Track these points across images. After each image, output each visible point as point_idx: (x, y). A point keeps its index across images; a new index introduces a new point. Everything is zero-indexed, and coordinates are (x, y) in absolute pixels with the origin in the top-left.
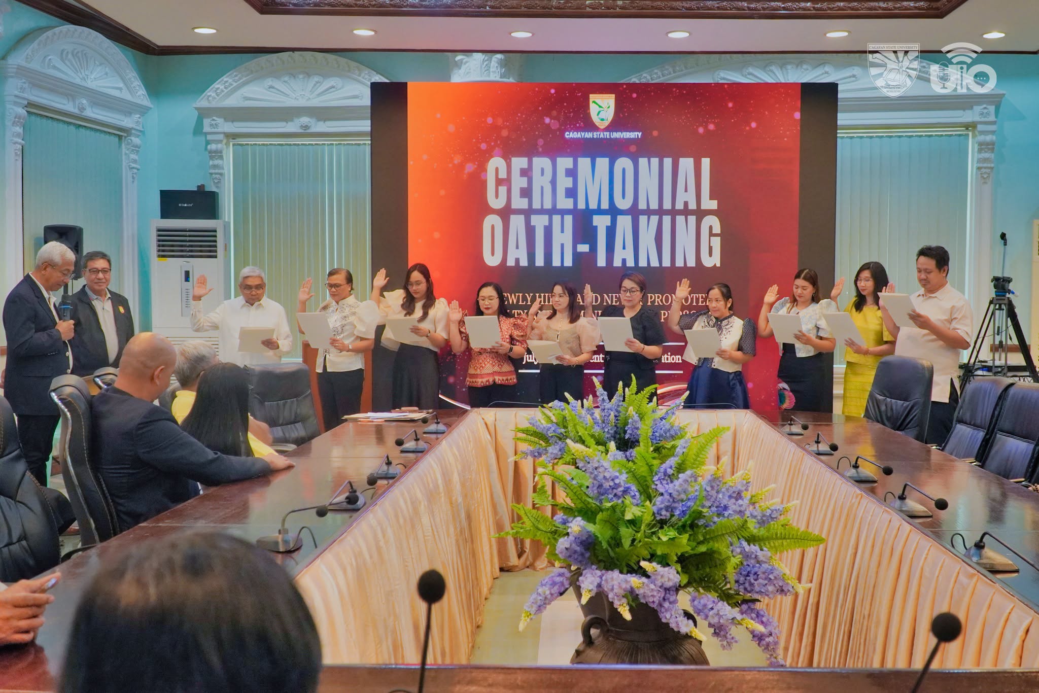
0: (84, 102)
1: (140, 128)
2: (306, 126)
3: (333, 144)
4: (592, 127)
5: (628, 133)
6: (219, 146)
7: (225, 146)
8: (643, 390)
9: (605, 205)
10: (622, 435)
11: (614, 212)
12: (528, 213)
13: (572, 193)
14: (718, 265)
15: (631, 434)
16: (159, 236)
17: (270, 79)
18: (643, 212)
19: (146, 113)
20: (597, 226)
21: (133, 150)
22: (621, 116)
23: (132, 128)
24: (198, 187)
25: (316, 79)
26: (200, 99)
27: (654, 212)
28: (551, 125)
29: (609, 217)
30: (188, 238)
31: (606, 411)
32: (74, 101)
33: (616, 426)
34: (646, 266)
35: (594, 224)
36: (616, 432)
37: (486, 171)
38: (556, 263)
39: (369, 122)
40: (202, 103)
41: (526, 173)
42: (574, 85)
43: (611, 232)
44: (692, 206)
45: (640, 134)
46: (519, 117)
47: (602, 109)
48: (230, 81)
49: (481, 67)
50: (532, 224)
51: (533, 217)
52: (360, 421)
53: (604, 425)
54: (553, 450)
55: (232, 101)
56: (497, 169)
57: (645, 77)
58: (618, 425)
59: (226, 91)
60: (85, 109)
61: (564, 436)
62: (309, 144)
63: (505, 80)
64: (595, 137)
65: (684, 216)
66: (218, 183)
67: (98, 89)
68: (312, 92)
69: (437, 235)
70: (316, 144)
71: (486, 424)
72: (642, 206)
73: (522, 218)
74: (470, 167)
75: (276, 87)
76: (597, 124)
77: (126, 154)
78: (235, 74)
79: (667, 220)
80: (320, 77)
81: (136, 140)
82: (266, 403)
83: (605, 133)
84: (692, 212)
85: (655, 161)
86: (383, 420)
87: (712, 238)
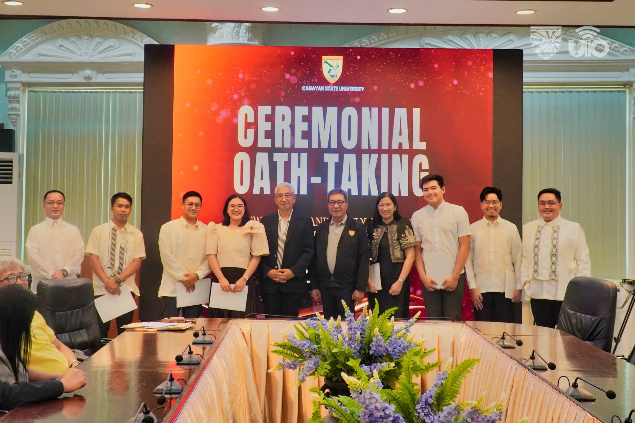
2: (89, 77)
3: (109, 92)
4: (326, 83)
5: (353, 87)
6: (17, 92)
7: (22, 93)
8: (384, 312)
9: (334, 145)
10: (367, 350)
11: (341, 151)
12: (271, 151)
15: (375, 351)
17: (62, 39)
18: (366, 151)
20: (327, 163)
22: (348, 73)
25: (98, 40)
26: (3, 55)
27: (374, 152)
28: (291, 80)
29: (337, 155)
31: (353, 330)
33: (361, 342)
34: (368, 195)
35: (325, 161)
36: (361, 348)
37: (237, 117)
40: (5, 58)
41: (270, 118)
42: (310, 48)
43: (339, 167)
44: (406, 146)
45: (363, 88)
46: (264, 73)
47: (332, 68)
48: (28, 40)
49: (232, 33)
50: (274, 160)
51: (275, 154)
52: (136, 331)
53: (351, 342)
54: (309, 364)
55: (30, 57)
56: (246, 116)
57: (365, 42)
58: (363, 342)
59: (24, 48)
61: (317, 351)
62: (91, 92)
63: (251, 43)
64: (326, 90)
65: (399, 155)
66: (15, 123)
68: (94, 50)
69: (196, 168)
70: (96, 92)
71: (243, 333)
72: (365, 146)
73: (265, 155)
74: (224, 113)
75: (65, 46)
76: (328, 80)
78: (32, 35)
79: (385, 158)
80: (100, 38)
82: (57, 313)
83: (335, 87)
84: (405, 152)
85: (375, 110)
86: (156, 330)
87: (421, 172)
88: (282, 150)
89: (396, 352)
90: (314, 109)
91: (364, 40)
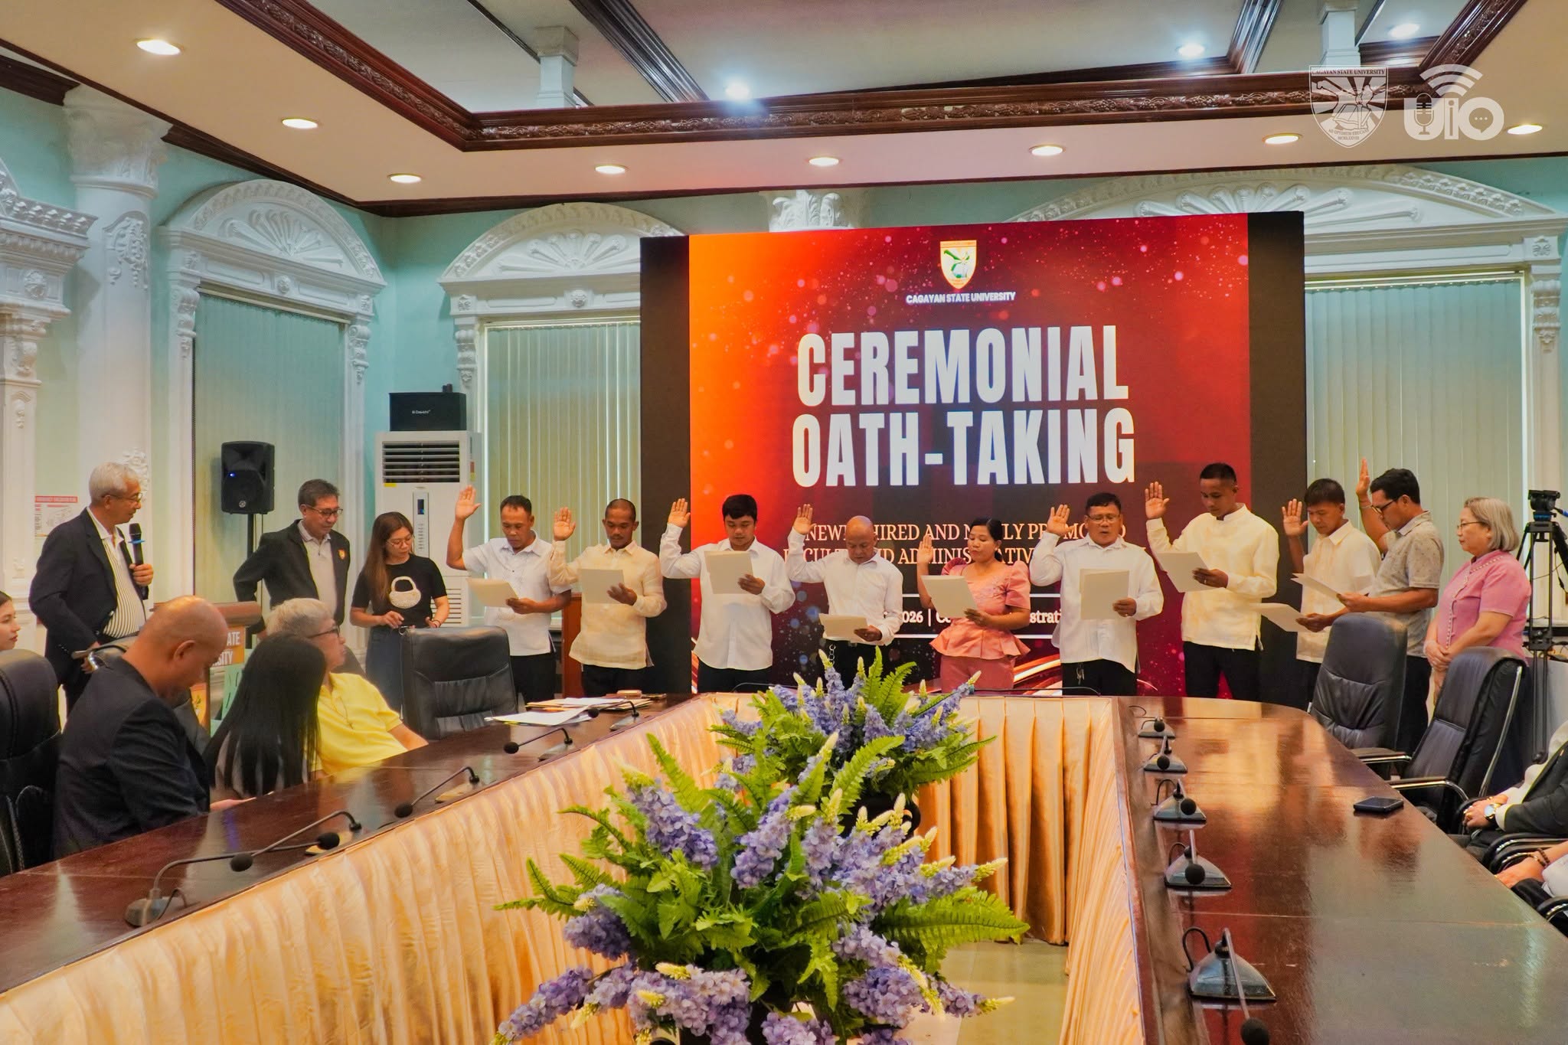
0: (287, 279)
1: (370, 312)
2: (580, 302)
3: (615, 325)
4: (948, 288)
5: (996, 294)
6: (470, 332)
7: (478, 333)
8: (893, 670)
9: (965, 397)
11: (977, 406)
12: (855, 411)
13: (916, 381)
14: (1131, 480)
16: (387, 453)
17: (537, 241)
18: (1020, 406)
19: (378, 293)
20: (952, 429)
21: (359, 342)
22: (986, 270)
23: (358, 314)
24: (444, 387)
25: (592, 238)
26: (445, 272)
27: (1035, 406)
28: (887, 286)
29: (969, 415)
30: (423, 457)
32: (271, 278)
34: (1025, 482)
35: (949, 424)
37: (796, 353)
38: (896, 480)
39: (637, 295)
40: (449, 277)
41: (852, 354)
42: (918, 229)
43: (974, 435)
44: (1092, 395)
45: (1013, 295)
46: (841, 276)
47: (958, 261)
48: (484, 246)
49: (807, 211)
50: (861, 426)
51: (862, 416)
55: (488, 273)
56: (811, 351)
57: (1036, 215)
59: (479, 259)
60: (288, 290)
62: (585, 326)
63: (841, 227)
64: (949, 301)
65: (1079, 411)
66: (468, 383)
67: (306, 263)
68: (587, 255)
69: (729, 444)
70: (593, 326)
72: (1018, 396)
73: (847, 417)
74: (774, 349)
75: (542, 250)
76: (951, 282)
77: (349, 347)
78: (490, 236)
79: (1054, 416)
80: (596, 235)
81: (362, 329)
83: (963, 295)
84: (1091, 404)
85: (1035, 332)
87: (1121, 441)
88: (874, 409)
89: (912, 741)
90: (928, 334)
91: (1036, 213)
